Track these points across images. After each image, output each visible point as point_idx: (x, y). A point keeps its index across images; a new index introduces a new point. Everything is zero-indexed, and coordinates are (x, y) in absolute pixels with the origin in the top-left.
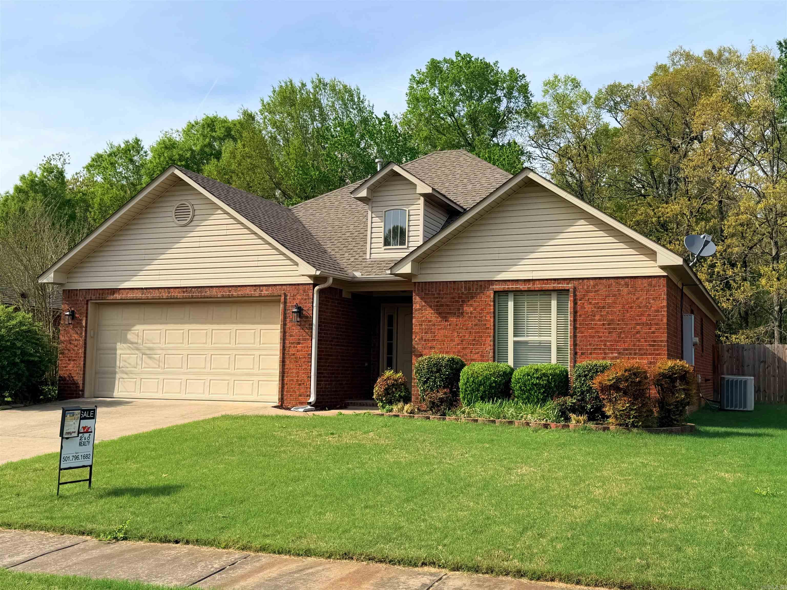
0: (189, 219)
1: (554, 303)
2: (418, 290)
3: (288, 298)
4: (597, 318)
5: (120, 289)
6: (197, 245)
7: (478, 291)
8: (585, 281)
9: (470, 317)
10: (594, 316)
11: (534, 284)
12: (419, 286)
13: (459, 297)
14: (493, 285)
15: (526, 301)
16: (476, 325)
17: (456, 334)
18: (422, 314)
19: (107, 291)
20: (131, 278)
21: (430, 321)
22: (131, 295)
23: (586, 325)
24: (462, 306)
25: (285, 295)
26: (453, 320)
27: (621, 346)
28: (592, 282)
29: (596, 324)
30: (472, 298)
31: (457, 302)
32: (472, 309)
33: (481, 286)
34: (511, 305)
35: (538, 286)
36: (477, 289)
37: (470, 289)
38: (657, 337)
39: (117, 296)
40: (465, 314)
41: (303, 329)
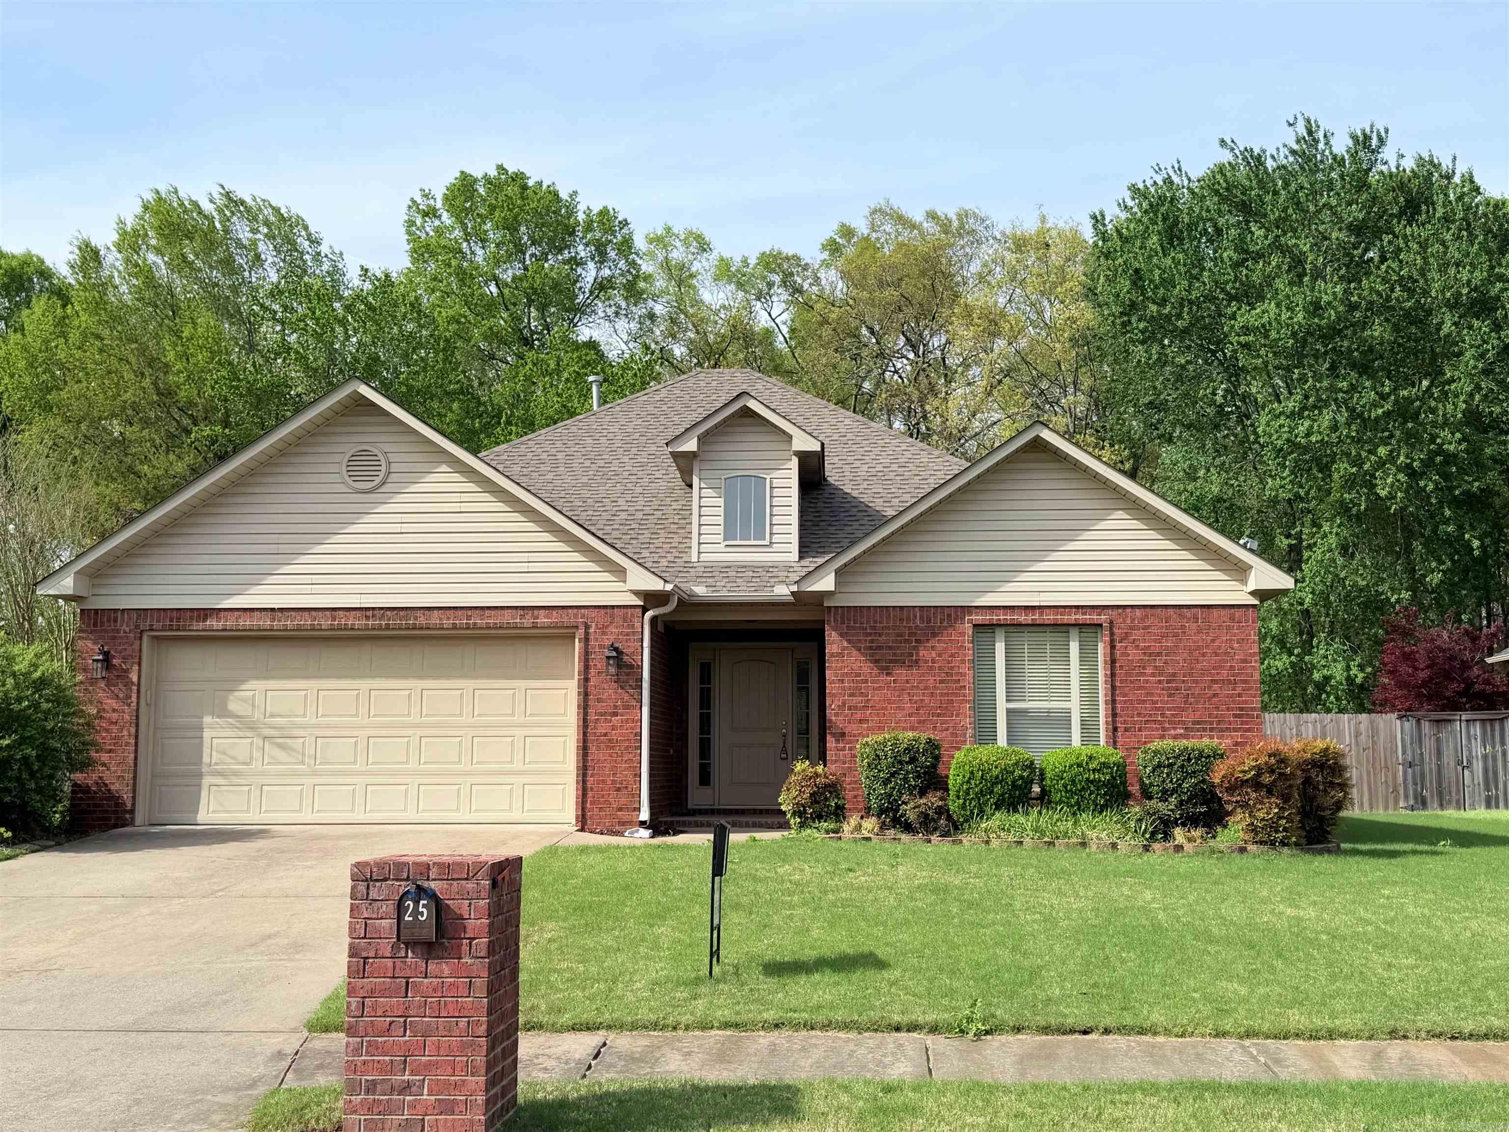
0: (378, 480)
1: (1074, 647)
2: (835, 620)
3: (592, 630)
4: (1149, 671)
5: (220, 610)
6: (397, 528)
7: (945, 624)
8: (1128, 610)
9: (931, 668)
10: (1144, 668)
11: (1041, 614)
12: (836, 614)
13: (910, 634)
14: (970, 614)
15: (1026, 643)
16: (941, 682)
17: (906, 698)
18: (843, 662)
19: (189, 614)
20: (246, 590)
21: (859, 675)
22: (246, 622)
23: (1131, 682)
24: (915, 648)
25: (587, 627)
26: (901, 673)
27: (1189, 717)
28: (1138, 613)
29: (1147, 682)
30: (934, 635)
31: (906, 641)
32: (934, 654)
33: (949, 616)
34: (1000, 647)
35: (1049, 617)
36: (942, 621)
37: (929, 621)
38: (1246, 702)
39: (212, 623)
40: (921, 664)
41: (622, 688)
